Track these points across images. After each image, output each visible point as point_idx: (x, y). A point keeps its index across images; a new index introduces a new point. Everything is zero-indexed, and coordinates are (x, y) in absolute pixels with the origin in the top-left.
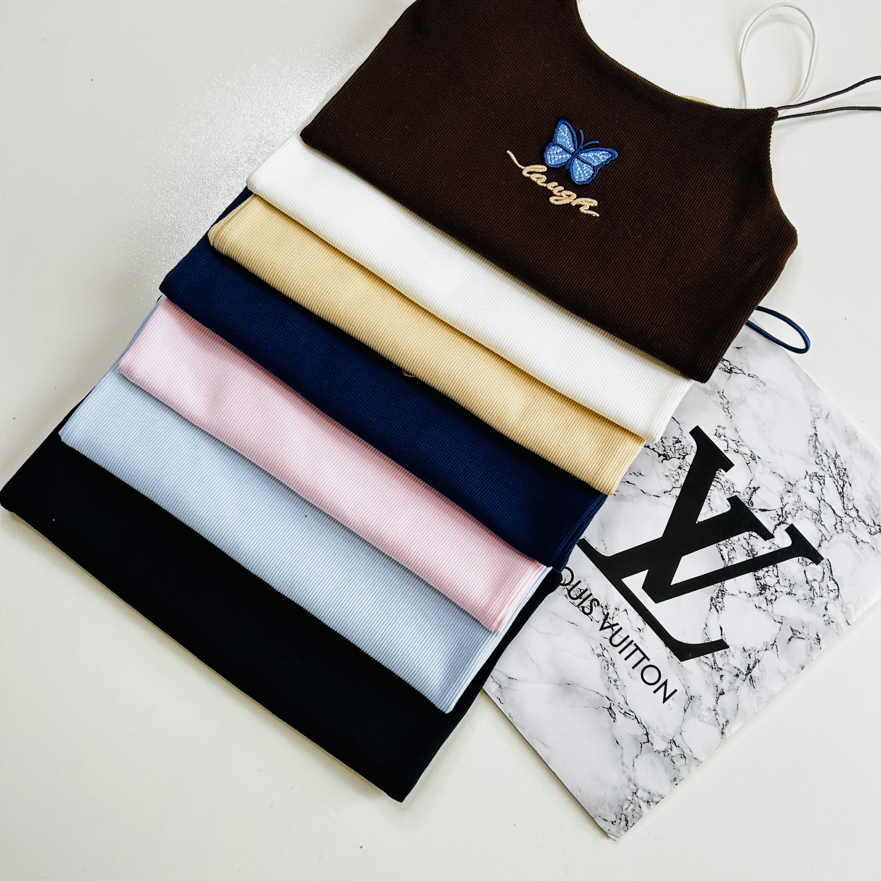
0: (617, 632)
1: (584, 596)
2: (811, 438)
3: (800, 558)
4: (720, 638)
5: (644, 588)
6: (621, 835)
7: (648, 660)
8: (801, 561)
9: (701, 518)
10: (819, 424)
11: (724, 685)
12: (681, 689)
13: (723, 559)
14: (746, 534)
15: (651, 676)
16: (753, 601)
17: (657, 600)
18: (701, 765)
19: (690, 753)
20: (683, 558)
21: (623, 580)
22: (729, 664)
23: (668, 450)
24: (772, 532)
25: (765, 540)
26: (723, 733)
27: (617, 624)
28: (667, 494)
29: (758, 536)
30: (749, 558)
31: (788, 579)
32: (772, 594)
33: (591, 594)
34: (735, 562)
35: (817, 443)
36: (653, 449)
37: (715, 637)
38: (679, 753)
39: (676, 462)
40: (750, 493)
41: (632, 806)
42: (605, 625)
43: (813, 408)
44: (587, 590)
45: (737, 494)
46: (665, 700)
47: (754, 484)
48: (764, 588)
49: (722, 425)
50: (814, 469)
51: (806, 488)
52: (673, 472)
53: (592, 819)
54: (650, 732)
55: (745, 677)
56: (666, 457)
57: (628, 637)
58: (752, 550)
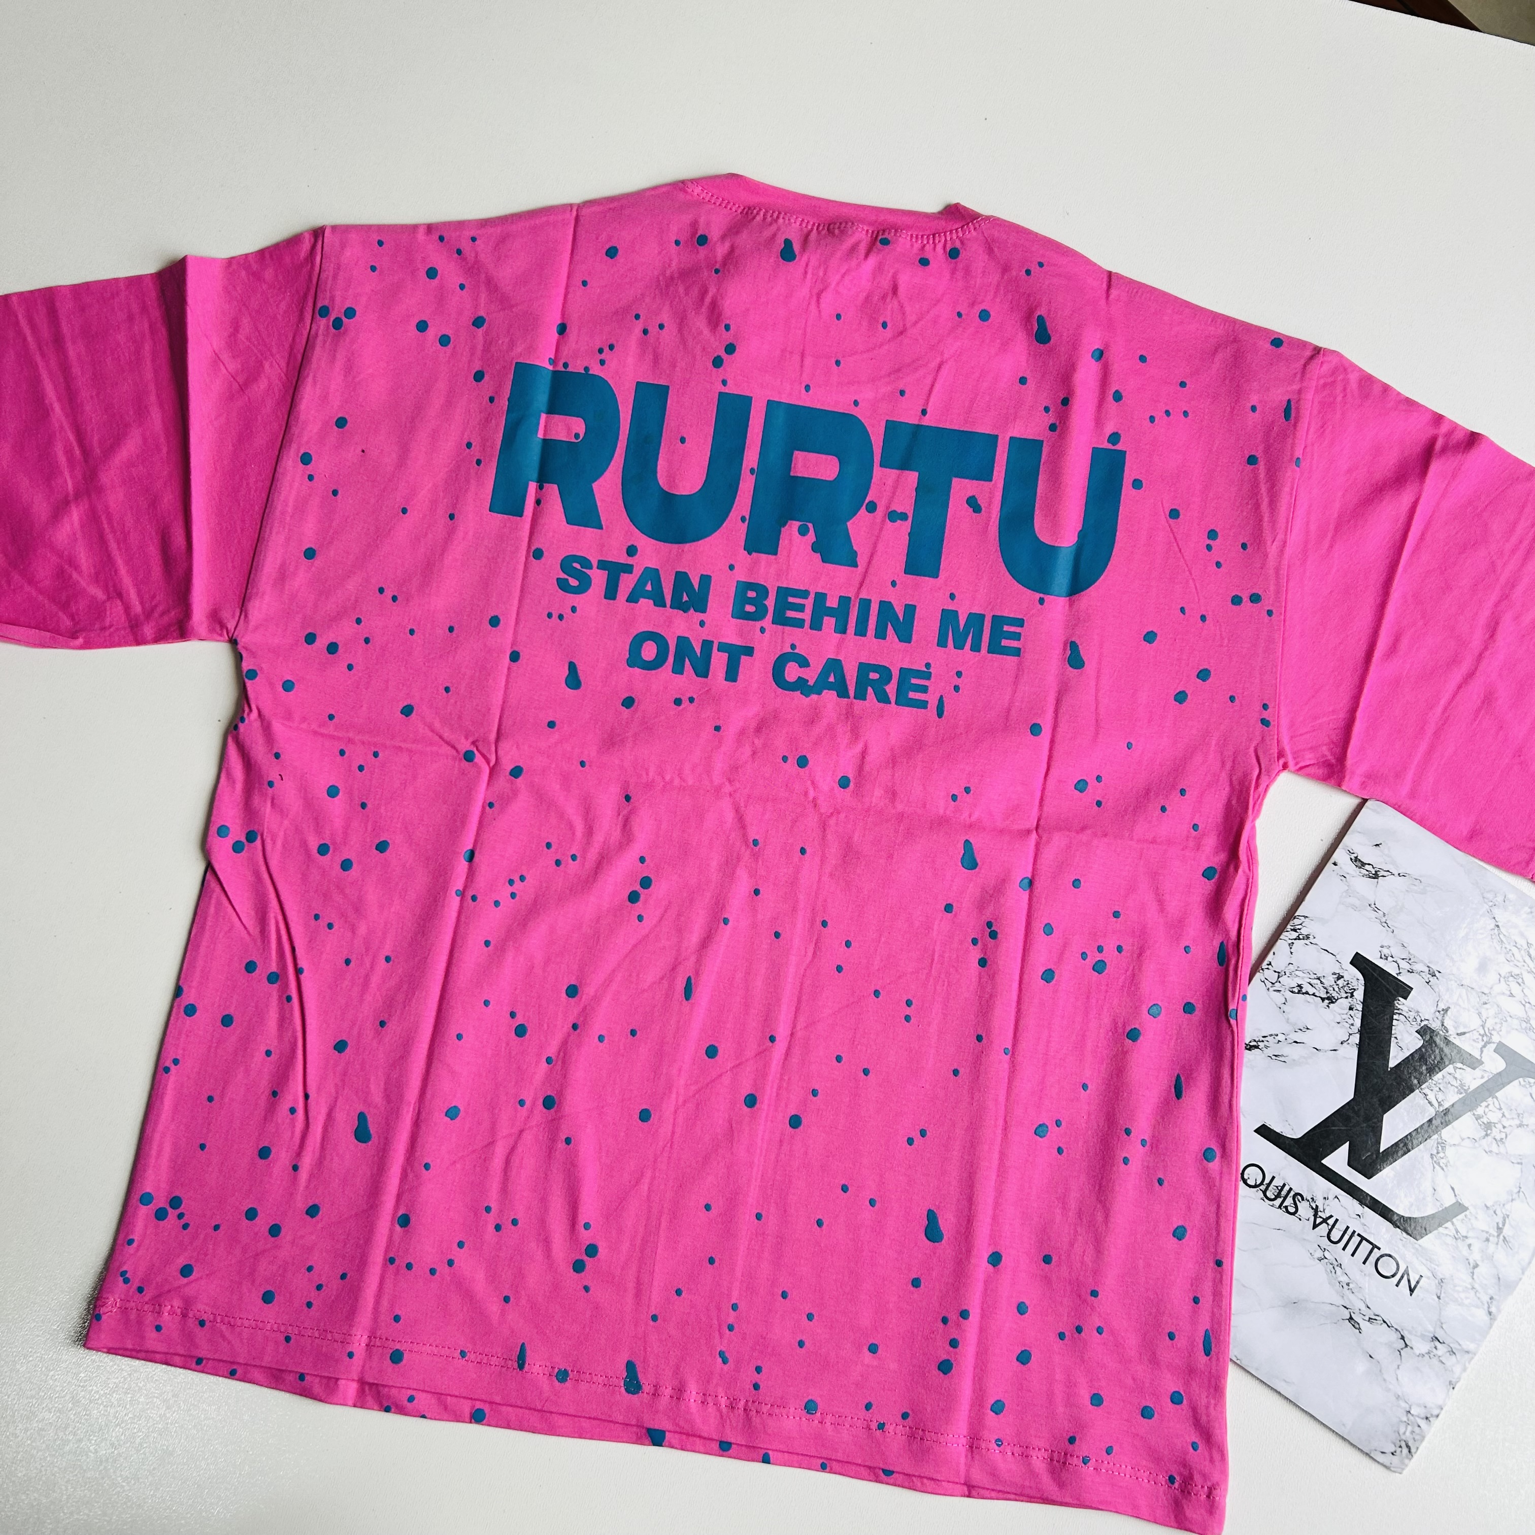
0: (1333, 1226)
1: (1284, 1193)
2: (1492, 932)
3: (1521, 1080)
4: (1454, 1201)
5: (1349, 1165)
6: (1407, 1466)
7: (1379, 1249)
8: (1522, 1083)
9: (1392, 1063)
10: (1497, 912)
11: (1476, 1256)
12: (1425, 1272)
13: (1432, 1105)
14: (1450, 1069)
15: (1387, 1267)
16: (1480, 1146)
17: (1369, 1177)
18: (1476, 1358)
19: (1458, 1347)
20: (1385, 1116)
21: (1324, 1162)
22: (1474, 1229)
23: (1331, 992)
24: (1479, 1058)
25: (1474, 1069)
26: (1490, 1313)
27: (1331, 1216)
28: (1345, 1044)
29: (1464, 1067)
30: (1461, 1096)
31: (1513, 1108)
32: (1501, 1131)
33: (1291, 1189)
34: (1446, 1105)
35: (1501, 936)
36: (1314, 995)
37: (1449, 1201)
38: (1446, 1350)
39: (1344, 1003)
40: (1440, 1018)
41: (1410, 1428)
42: (1318, 1222)
43: (1486, 895)
44: (1284, 1185)
45: (1426, 1023)
46: (1412, 1291)
47: (1442, 1006)
48: (1488, 1126)
49: (1385, 944)
50: (1506, 969)
51: (1503, 994)
52: (1344, 1017)
53: (1367, 1454)
54: (1406, 1334)
55: (1496, 1239)
56: (1331, 1000)
57: (1348, 1228)
58: (1462, 1085)
